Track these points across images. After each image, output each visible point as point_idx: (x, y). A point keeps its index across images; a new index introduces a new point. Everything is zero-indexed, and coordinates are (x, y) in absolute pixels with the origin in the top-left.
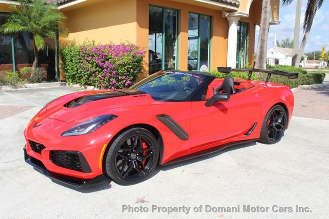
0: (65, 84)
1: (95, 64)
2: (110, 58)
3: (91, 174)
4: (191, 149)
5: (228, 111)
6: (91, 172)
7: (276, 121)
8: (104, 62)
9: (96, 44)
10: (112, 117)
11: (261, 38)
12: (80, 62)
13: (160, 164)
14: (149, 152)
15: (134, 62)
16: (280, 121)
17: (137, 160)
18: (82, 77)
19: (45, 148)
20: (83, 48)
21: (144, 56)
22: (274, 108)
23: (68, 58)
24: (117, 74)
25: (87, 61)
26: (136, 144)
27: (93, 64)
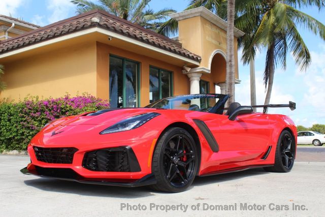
1: (44, 121)
2: (68, 111)
3: (140, 173)
4: (221, 164)
6: (140, 171)
13: (197, 175)
16: (289, 148)
19: (78, 150)
20: (28, 103)
22: (284, 134)
26: (178, 146)
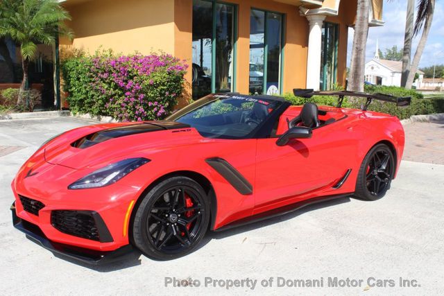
0: (69, 114)
1: (112, 84)
2: (135, 75)
3: (111, 244)
4: (256, 207)
5: (310, 153)
6: (113, 241)
7: (379, 167)
8: (126, 81)
9: (115, 54)
10: (142, 161)
11: (356, 46)
12: (90, 81)
13: (211, 229)
14: (196, 212)
15: (171, 81)
16: (384, 167)
17: (178, 224)
18: (94, 103)
19: (44, 206)
20: (96, 60)
21: (185, 73)
22: (376, 149)
23: (73, 75)
24: (145, 99)
25: (102, 79)
26: (177, 200)
27: (109, 84)
